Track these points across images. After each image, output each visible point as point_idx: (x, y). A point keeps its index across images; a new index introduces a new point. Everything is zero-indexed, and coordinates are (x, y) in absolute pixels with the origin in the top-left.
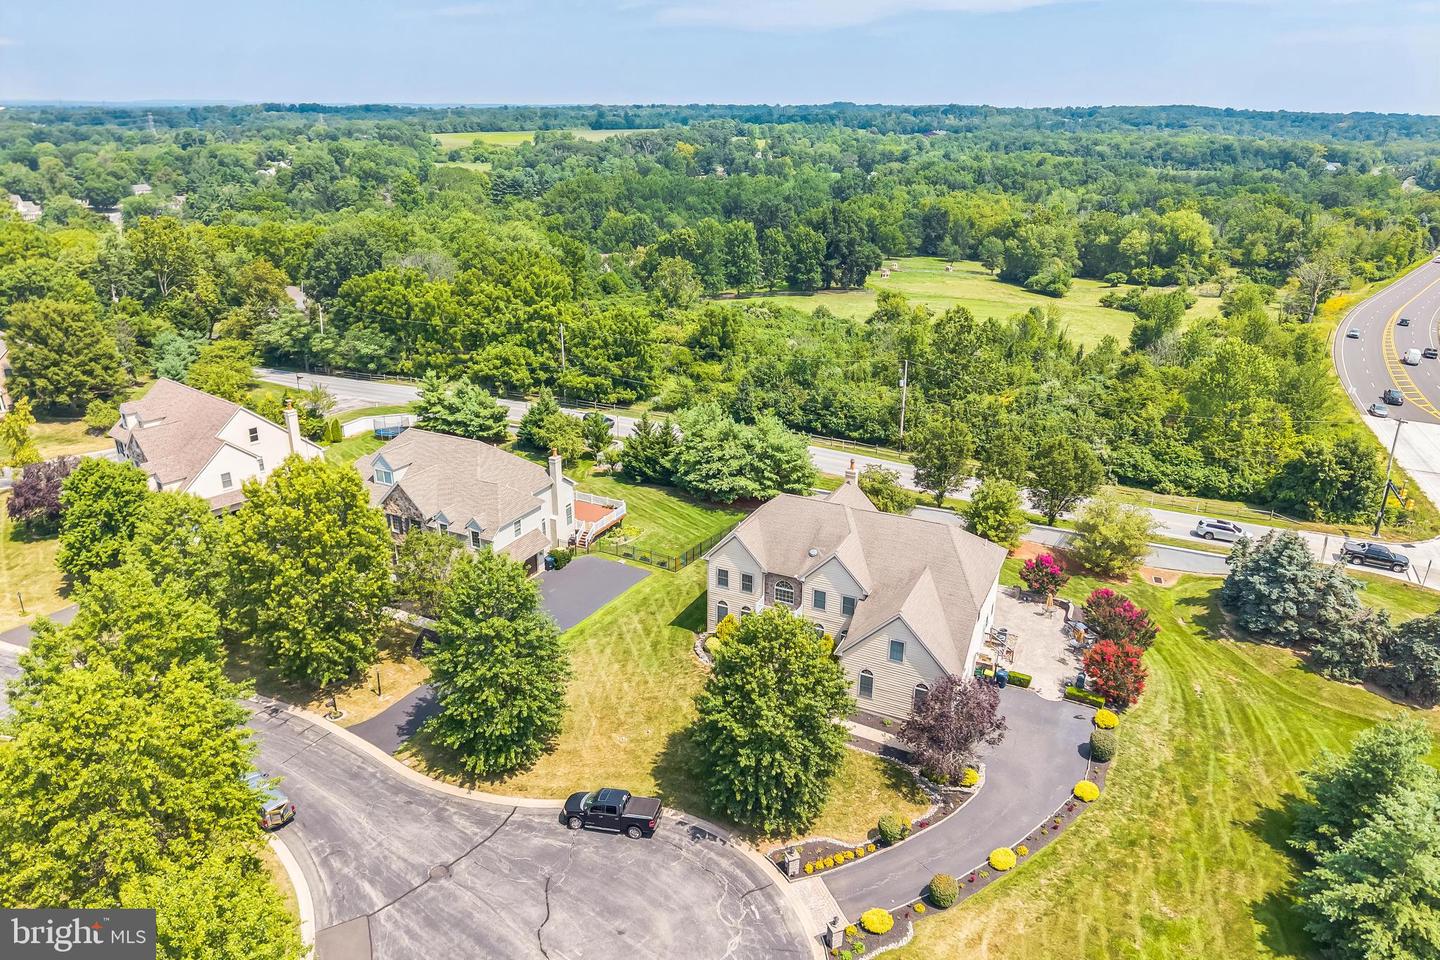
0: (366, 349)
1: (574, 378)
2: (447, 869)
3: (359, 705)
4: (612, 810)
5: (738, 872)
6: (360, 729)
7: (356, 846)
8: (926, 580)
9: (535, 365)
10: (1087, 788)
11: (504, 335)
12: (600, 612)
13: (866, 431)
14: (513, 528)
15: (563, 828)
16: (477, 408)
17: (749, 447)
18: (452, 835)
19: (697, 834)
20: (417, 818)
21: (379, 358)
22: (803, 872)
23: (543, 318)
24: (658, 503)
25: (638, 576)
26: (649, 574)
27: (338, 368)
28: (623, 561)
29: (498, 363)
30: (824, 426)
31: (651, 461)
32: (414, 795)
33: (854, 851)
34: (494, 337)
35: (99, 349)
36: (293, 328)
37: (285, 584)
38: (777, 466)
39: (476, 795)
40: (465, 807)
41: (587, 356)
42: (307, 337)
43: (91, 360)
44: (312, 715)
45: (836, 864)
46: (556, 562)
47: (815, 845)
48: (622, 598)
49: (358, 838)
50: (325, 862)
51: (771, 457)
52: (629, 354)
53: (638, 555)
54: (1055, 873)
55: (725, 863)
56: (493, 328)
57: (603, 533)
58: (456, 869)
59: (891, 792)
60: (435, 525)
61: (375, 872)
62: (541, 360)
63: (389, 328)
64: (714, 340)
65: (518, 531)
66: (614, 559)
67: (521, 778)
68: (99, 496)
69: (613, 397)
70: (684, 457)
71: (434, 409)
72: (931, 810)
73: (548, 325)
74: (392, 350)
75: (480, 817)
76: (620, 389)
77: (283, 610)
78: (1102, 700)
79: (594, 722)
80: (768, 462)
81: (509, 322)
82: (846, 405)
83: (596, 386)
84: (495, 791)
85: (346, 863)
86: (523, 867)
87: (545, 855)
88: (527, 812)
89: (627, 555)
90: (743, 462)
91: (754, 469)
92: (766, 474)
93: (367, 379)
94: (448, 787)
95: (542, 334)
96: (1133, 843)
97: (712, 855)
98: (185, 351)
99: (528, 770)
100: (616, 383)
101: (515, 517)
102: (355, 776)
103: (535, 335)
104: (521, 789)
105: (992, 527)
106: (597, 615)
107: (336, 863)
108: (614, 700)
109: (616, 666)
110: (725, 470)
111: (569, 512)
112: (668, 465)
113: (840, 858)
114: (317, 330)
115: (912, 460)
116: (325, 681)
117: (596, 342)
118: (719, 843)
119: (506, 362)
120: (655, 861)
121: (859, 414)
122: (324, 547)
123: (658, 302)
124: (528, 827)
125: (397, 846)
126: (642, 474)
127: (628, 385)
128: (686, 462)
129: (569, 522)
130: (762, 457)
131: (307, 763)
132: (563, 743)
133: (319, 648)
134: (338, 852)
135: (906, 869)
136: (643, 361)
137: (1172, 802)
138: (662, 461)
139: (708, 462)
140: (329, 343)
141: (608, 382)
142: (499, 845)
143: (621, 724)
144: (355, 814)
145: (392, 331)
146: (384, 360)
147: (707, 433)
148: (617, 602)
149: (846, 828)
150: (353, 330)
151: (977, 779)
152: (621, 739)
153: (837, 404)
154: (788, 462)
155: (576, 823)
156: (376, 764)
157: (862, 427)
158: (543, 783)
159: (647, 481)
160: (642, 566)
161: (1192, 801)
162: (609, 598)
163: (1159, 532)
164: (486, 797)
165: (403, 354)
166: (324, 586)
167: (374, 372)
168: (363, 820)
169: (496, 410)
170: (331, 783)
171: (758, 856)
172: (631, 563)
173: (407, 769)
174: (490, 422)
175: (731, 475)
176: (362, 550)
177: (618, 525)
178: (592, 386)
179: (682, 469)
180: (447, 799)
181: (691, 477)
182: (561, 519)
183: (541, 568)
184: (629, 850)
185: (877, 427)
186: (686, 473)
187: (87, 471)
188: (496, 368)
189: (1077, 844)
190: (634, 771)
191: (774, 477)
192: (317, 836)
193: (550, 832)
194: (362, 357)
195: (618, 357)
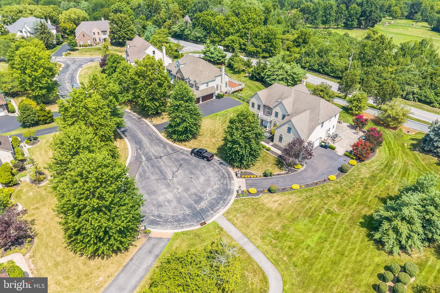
0: (198, 35)
1: (251, 48)
2: (161, 157)
3: (158, 121)
4: (201, 153)
5: (226, 173)
6: (155, 126)
7: (144, 148)
8: (308, 112)
9: (242, 43)
10: (333, 177)
11: (234, 33)
12: (224, 111)
13: (336, 74)
14: (206, 84)
15: (190, 155)
16: (218, 53)
17: (287, 72)
18: (165, 151)
19: (221, 163)
20: (159, 146)
21: (201, 38)
22: (241, 177)
23: (246, 29)
24: (257, 87)
25: (239, 104)
26: (242, 104)
27: (191, 40)
28: (237, 100)
29: (231, 41)
30: (323, 71)
31: (259, 74)
32: (161, 141)
33: (256, 176)
34: (232, 34)
35: (130, 28)
36: (181, 27)
37: (140, 86)
38: (293, 79)
39: (175, 145)
40: (171, 146)
41: (256, 41)
42: (184, 30)
43: (128, 31)
44: (147, 121)
45: (250, 177)
46: (219, 97)
47: (248, 172)
48: (232, 109)
49: (145, 147)
50: (137, 150)
51: (292, 76)
52: (269, 42)
53: (242, 99)
54: (309, 194)
55: (224, 171)
56: (232, 31)
57: (236, 92)
58: (163, 157)
59: (275, 166)
60: (187, 81)
61: (146, 155)
62: (244, 42)
63: (205, 29)
64: (301, 40)
65: (207, 86)
66: (235, 99)
67: (186, 143)
68: (113, 63)
69: (261, 55)
70: (267, 73)
71: (207, 53)
72: (284, 172)
73: (247, 31)
74: (205, 36)
75: (173, 149)
76: (264, 53)
77: (139, 93)
78: (355, 158)
79: (209, 135)
80: (291, 77)
81: (236, 29)
82: (332, 65)
83: (257, 51)
84: (179, 145)
85: (141, 151)
86: (177, 160)
87: (184, 159)
88: (184, 150)
89: (239, 98)
90: (283, 76)
91: (286, 79)
92: (289, 81)
93: (198, 44)
94: (170, 142)
95: (245, 34)
96: (338, 193)
97: (222, 169)
98: (152, 31)
99: (188, 142)
100: (263, 51)
101: (207, 81)
102: (150, 135)
103: (243, 34)
104: (185, 145)
105: (354, 106)
106: (222, 112)
107: (139, 151)
108: (216, 131)
109: (221, 124)
110: (277, 78)
111: (226, 84)
112: (263, 75)
113: (252, 176)
114: (187, 28)
115: (338, 82)
116: (150, 113)
117: (259, 37)
118: (225, 166)
119: (233, 42)
120: (207, 166)
121: (335, 68)
122: (150, 78)
123: (288, 27)
124: (182, 153)
125: (153, 151)
126: (256, 77)
127: (266, 52)
128: (267, 75)
129: (226, 87)
130: (289, 75)
131: (142, 130)
132: (199, 138)
133: (148, 104)
134: (140, 149)
135: (267, 183)
136: (273, 44)
137: (359, 187)
138: (261, 74)
139: (273, 75)
140: (189, 32)
141: (260, 51)
142: (174, 155)
143: (215, 137)
144: (147, 142)
145: (206, 30)
146: (203, 39)
147: (276, 66)
148: (230, 109)
149: (258, 171)
150: (196, 29)
151: (301, 168)
152: (213, 140)
153: (329, 64)
154: (297, 78)
155: (193, 155)
156: (156, 133)
157: (335, 72)
158: (190, 145)
159: (257, 80)
160: (242, 102)
161: (366, 188)
162: (228, 108)
163: (410, 115)
164: (177, 145)
165: (208, 37)
166: (149, 89)
167: (200, 42)
168: (148, 144)
169: (223, 55)
170: (145, 135)
171: (232, 171)
172: (240, 101)
173: (162, 136)
174: (221, 58)
175: (279, 80)
176: (159, 81)
177: (241, 90)
178: (255, 51)
179: (266, 77)
180: (168, 144)
181: (267, 80)
182: (223, 85)
183: (214, 98)
184: (203, 163)
185: (340, 73)
186: (267, 78)
187: (112, 56)
188: (230, 43)
189: (320, 189)
190: (212, 147)
191: (292, 82)
192: (137, 145)
193: (187, 155)
194: (197, 37)
195: (265, 42)
